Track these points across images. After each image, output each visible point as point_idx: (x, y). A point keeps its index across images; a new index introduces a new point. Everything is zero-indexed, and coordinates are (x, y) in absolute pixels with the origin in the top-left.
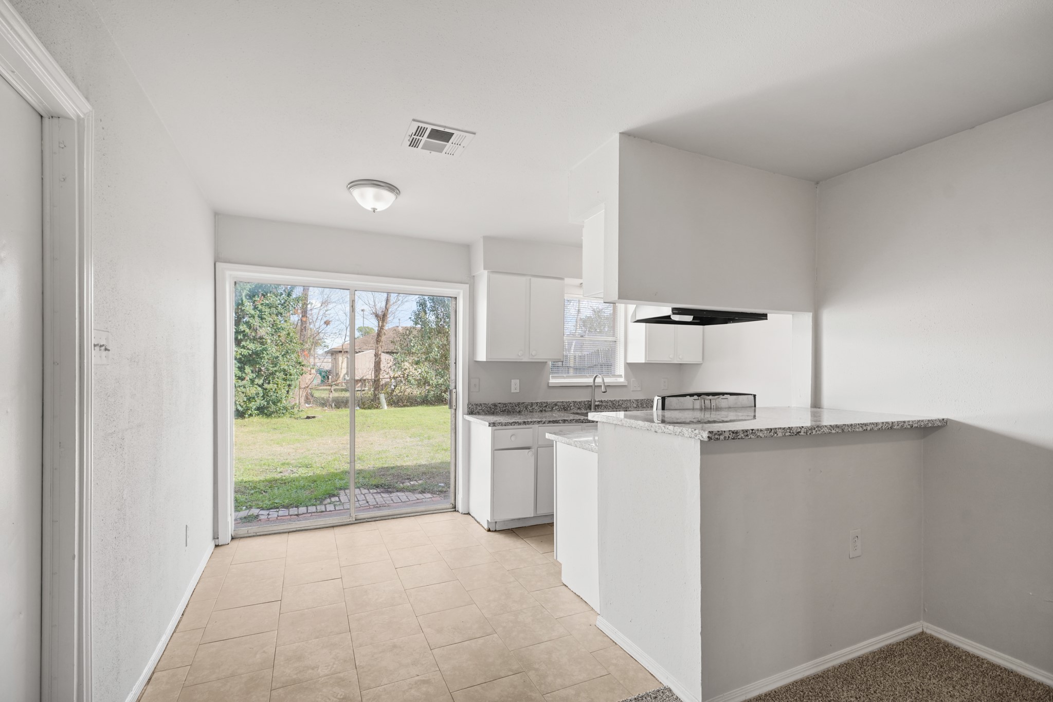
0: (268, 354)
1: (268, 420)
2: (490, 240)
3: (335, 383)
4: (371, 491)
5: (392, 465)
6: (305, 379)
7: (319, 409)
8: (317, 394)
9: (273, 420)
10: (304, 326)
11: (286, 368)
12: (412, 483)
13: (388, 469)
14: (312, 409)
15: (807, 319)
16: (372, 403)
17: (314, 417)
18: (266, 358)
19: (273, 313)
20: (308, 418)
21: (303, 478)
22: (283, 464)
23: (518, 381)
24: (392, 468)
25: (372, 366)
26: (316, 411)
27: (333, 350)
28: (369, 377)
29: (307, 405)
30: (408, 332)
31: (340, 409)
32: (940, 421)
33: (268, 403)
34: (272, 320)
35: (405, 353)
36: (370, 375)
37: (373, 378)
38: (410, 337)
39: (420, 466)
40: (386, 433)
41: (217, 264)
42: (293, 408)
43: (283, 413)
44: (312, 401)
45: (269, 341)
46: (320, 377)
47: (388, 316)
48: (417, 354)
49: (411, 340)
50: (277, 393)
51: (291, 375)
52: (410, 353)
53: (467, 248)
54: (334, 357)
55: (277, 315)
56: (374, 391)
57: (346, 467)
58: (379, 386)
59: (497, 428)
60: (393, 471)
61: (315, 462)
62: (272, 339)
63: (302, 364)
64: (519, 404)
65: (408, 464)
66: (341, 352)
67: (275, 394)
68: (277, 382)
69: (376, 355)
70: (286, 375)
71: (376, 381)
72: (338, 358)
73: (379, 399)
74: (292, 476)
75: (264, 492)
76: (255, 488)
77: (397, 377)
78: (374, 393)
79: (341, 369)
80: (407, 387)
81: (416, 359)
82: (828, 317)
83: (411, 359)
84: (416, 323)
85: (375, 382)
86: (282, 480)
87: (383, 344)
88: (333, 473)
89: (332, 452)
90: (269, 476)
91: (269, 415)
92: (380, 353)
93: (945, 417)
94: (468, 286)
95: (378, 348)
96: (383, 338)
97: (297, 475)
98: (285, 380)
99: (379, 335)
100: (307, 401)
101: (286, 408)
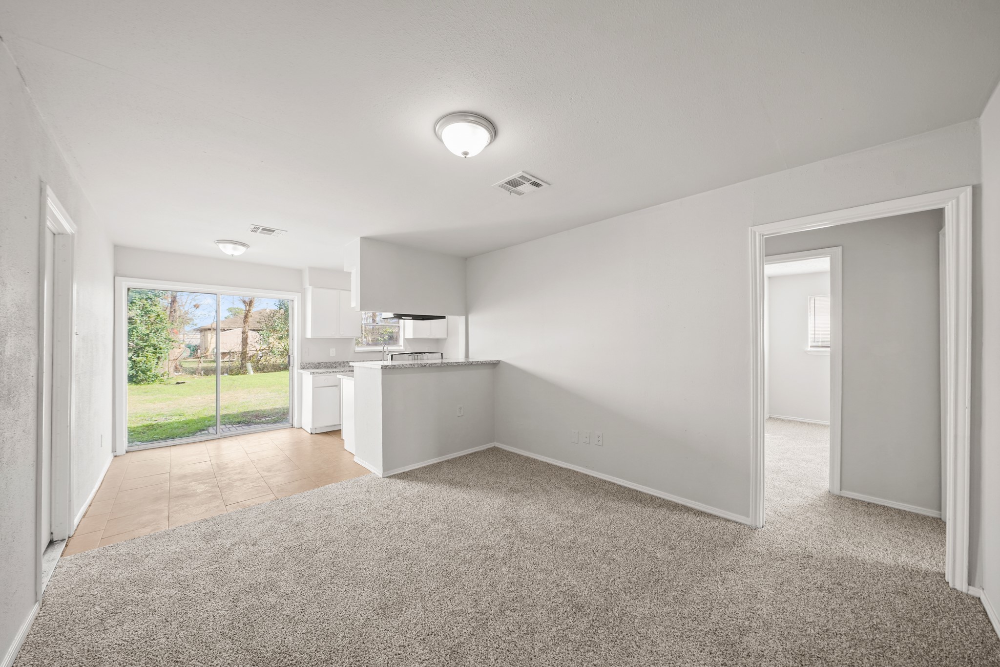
0: (137, 332)
1: (139, 386)
2: (312, 269)
3: (204, 355)
4: (234, 426)
5: (252, 410)
6: (174, 352)
7: (189, 376)
8: (185, 365)
9: (143, 387)
10: (173, 309)
11: (156, 343)
12: (267, 419)
13: (249, 412)
14: (181, 376)
15: (463, 318)
16: (241, 370)
17: (184, 383)
18: (135, 335)
19: (143, 298)
20: (178, 383)
21: (176, 422)
22: (158, 415)
23: (335, 349)
24: (252, 412)
25: (240, 341)
26: (187, 378)
27: (202, 328)
28: (237, 350)
29: (176, 374)
30: (272, 314)
31: (209, 376)
32: (496, 361)
33: (137, 372)
34: (142, 304)
35: (270, 331)
36: (238, 348)
37: (241, 350)
38: (274, 319)
39: (274, 409)
40: (250, 390)
41: (116, 278)
42: (163, 375)
43: (152, 381)
44: (181, 370)
45: (139, 322)
46: (189, 350)
47: (254, 302)
48: (281, 331)
49: (276, 321)
50: (147, 364)
51: (161, 349)
52: (275, 330)
53: (300, 272)
54: (203, 333)
55: (146, 299)
56: (241, 361)
57: (214, 413)
58: (246, 357)
59: (316, 375)
60: (251, 414)
61: (187, 412)
62: (142, 320)
63: (173, 340)
64: (335, 363)
65: (265, 408)
66: (210, 329)
67: (144, 365)
68: (146, 355)
69: (244, 333)
70: (156, 349)
71: (244, 354)
72: (207, 335)
73: (245, 367)
74: (166, 422)
75: (143, 433)
76: (133, 431)
77: (263, 350)
78: (242, 362)
79: (210, 344)
80: (271, 357)
81: (280, 335)
82: (471, 318)
83: (275, 335)
84: (280, 308)
85: (242, 354)
86: (158, 425)
87: (250, 324)
88: (203, 417)
89: (201, 405)
90: (145, 423)
91: (136, 383)
92: (247, 331)
93: (499, 359)
94: (300, 294)
95: (245, 327)
96: (250, 319)
97: (171, 421)
98: (154, 353)
99: (246, 317)
100: (176, 369)
101: (156, 376)
